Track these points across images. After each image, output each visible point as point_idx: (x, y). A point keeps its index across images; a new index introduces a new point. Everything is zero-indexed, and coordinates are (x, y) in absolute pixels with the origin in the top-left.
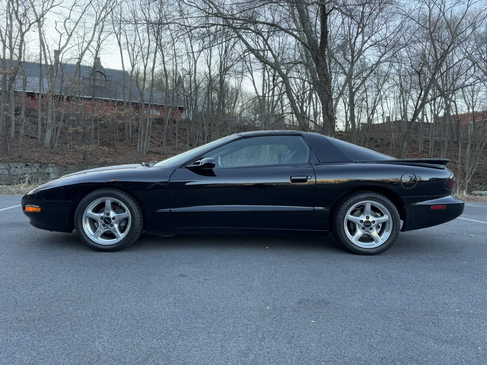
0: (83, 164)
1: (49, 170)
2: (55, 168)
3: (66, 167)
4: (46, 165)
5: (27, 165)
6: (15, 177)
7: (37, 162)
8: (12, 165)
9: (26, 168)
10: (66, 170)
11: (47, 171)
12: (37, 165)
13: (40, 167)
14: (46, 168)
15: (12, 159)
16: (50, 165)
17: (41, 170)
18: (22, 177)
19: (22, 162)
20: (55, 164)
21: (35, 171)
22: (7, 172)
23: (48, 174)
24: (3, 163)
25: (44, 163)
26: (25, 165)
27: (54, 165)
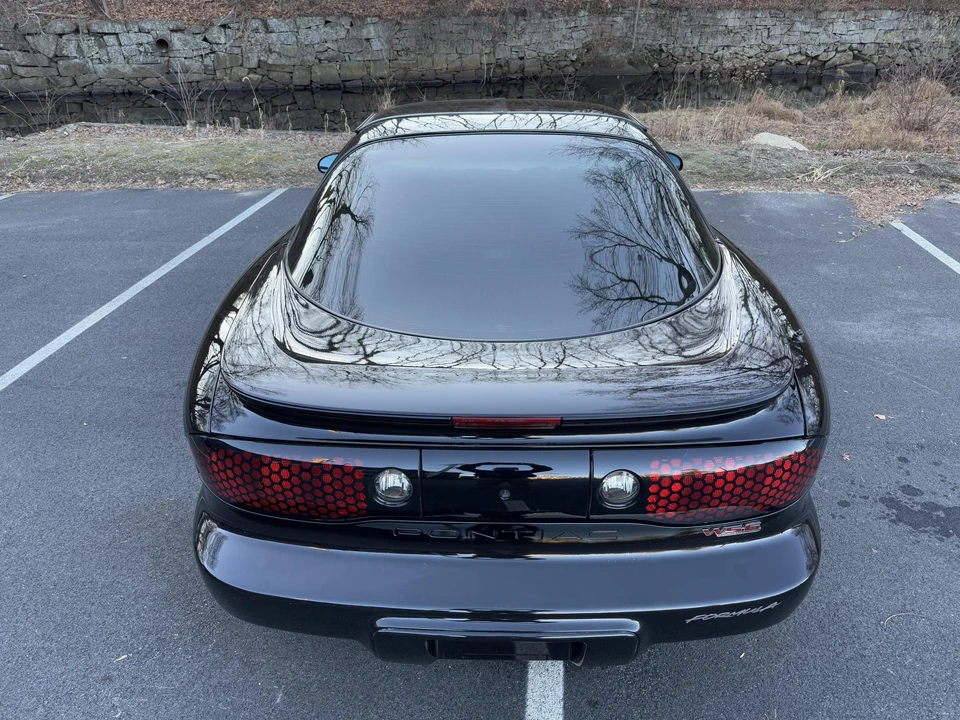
0: (430, 16)
1: (369, 32)
2: (379, 27)
3: (398, 23)
4: (362, 18)
5: (327, 22)
6: (310, 50)
7: (345, 13)
8: (302, 22)
9: (326, 29)
10: (400, 30)
11: (365, 33)
12: (346, 21)
13: (352, 25)
14: (361, 27)
15: (298, 10)
16: (369, 19)
17: (354, 33)
18: (321, 49)
19: (318, 15)
20: (379, 17)
21: (343, 34)
22: (294, 39)
23: (368, 40)
24: (284, 19)
25: (359, 17)
26: (324, 22)
27: (377, 19)
